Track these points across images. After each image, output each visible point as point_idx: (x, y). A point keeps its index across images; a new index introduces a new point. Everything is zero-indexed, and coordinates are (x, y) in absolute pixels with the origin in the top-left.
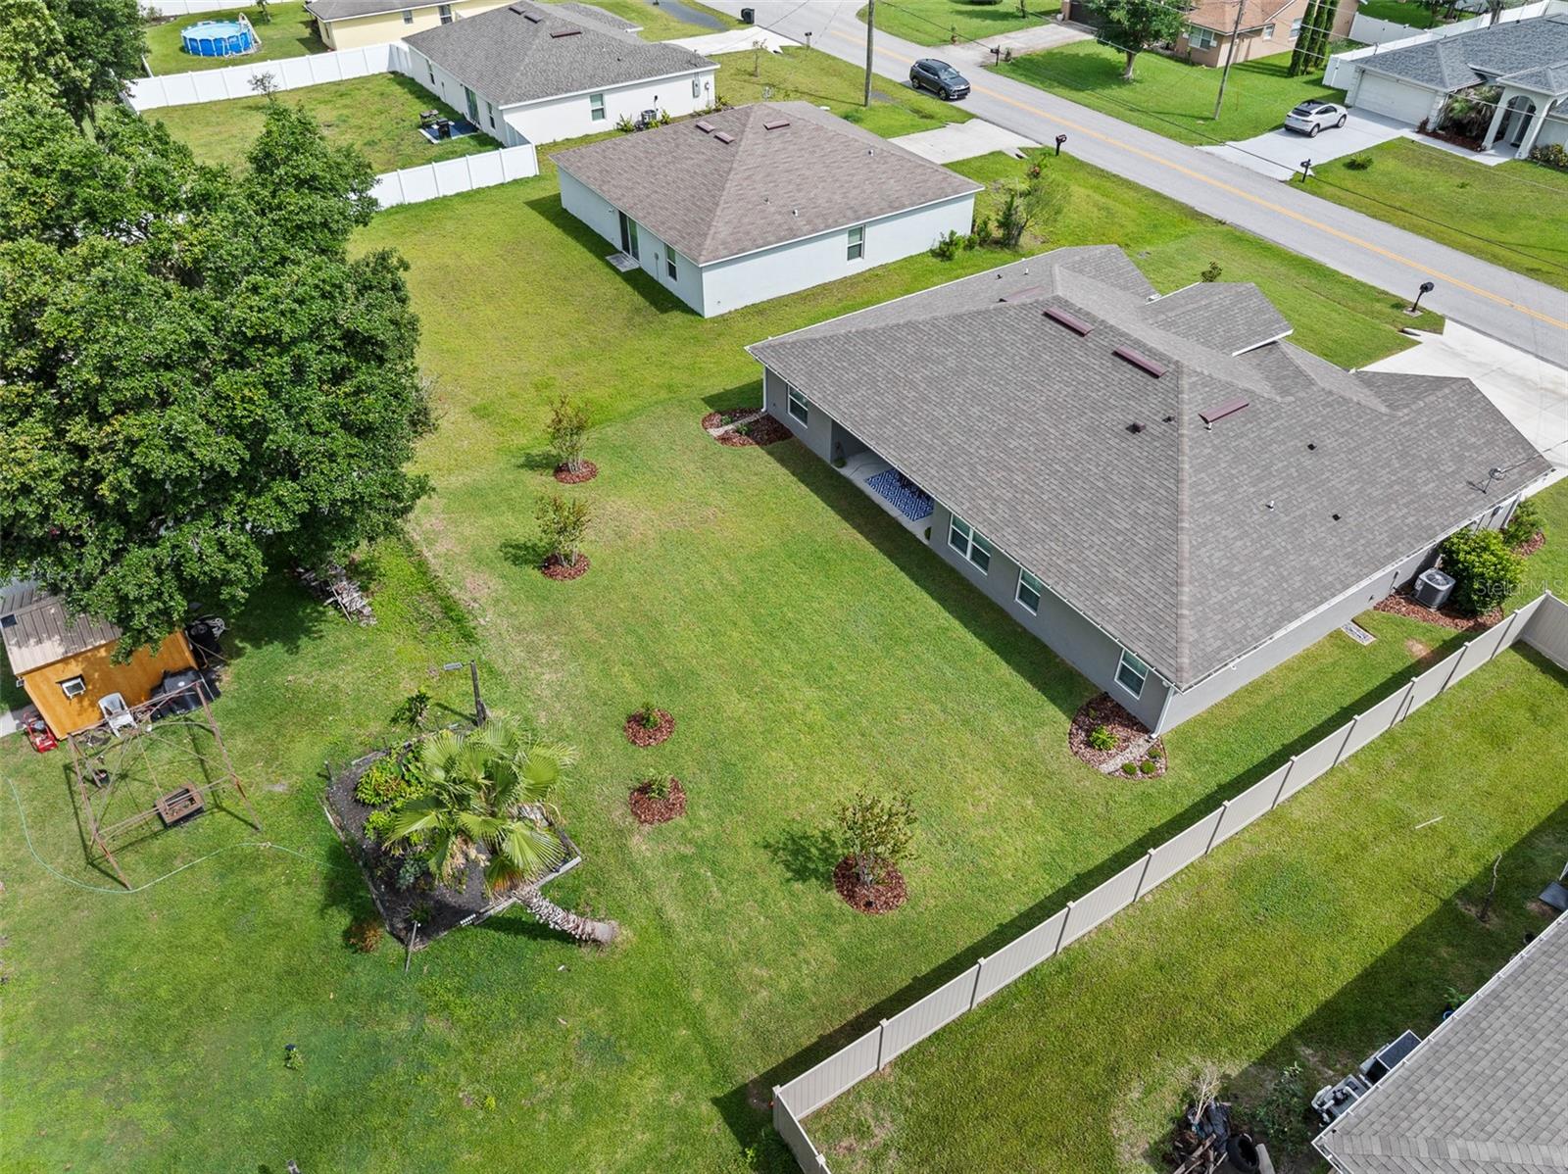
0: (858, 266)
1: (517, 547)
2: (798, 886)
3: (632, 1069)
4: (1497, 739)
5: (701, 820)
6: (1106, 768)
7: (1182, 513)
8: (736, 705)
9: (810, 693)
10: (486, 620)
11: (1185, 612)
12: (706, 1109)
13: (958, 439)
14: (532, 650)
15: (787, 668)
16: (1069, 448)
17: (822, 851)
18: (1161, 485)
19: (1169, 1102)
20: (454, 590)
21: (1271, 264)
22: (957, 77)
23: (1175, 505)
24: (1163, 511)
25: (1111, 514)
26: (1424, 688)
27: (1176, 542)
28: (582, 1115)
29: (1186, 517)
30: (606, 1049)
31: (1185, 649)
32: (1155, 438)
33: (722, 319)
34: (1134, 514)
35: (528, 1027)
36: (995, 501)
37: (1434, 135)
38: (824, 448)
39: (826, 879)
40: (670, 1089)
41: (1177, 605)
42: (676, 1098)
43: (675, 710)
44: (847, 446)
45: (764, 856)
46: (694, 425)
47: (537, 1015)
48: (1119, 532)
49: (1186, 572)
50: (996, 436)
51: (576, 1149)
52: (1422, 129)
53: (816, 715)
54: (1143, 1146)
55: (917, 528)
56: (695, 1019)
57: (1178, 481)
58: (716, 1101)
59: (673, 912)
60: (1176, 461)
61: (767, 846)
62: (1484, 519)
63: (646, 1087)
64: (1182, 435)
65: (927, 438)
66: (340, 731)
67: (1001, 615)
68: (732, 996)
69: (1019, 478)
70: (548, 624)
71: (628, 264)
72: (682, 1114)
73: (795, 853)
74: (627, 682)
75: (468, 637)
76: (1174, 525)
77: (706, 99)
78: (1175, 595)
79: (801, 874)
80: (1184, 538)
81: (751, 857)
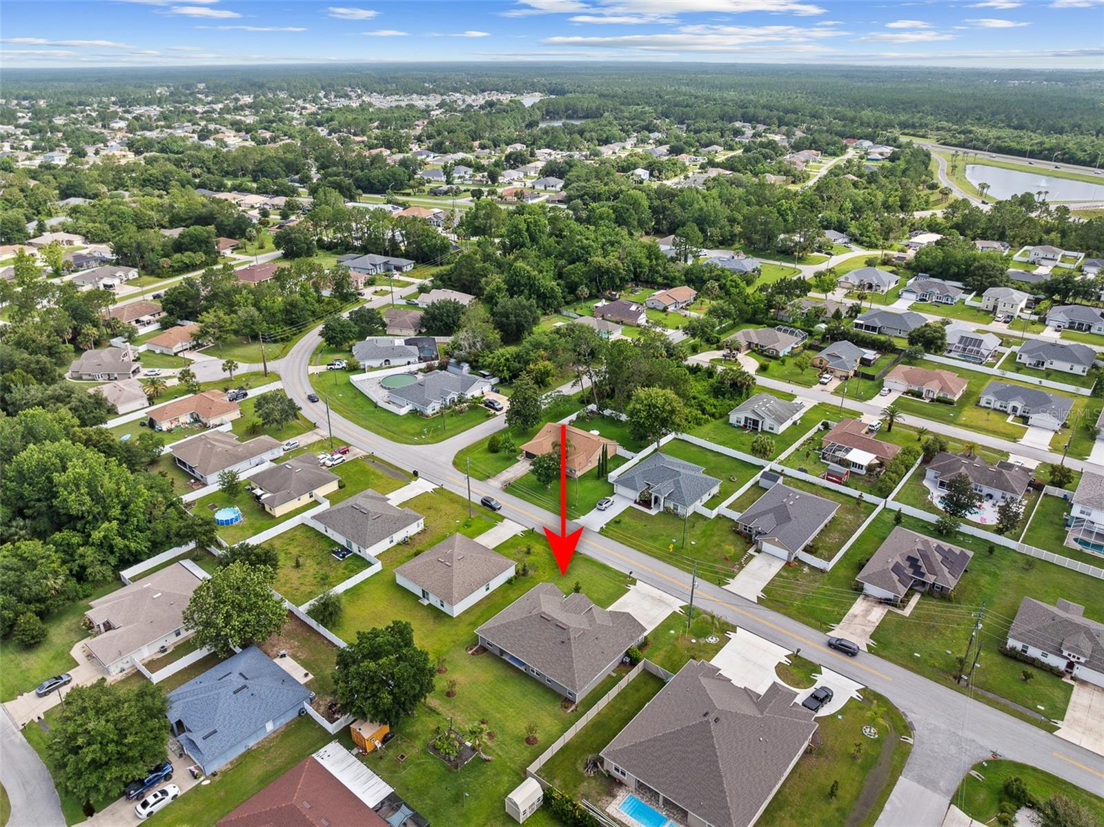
0: (489, 592)
2: (521, 745)
4: (638, 690)
5: (500, 737)
6: (568, 711)
8: (498, 716)
9: (511, 710)
10: (440, 709)
11: (576, 679)
14: (453, 714)
15: (505, 706)
16: (551, 648)
18: (569, 654)
21: (595, 567)
22: (497, 503)
23: (572, 657)
24: (569, 659)
25: (560, 661)
26: (623, 683)
27: (573, 665)
29: (574, 659)
30: (497, 774)
31: (577, 687)
32: (566, 644)
33: (458, 617)
34: (565, 661)
35: (483, 776)
36: (539, 662)
37: (639, 504)
38: (498, 653)
41: (574, 678)
44: (502, 652)
46: (463, 651)
47: (484, 774)
48: (563, 665)
49: (576, 671)
52: (635, 502)
53: (514, 714)
55: (522, 668)
56: (509, 767)
59: (500, 753)
60: (571, 650)
61: (513, 739)
62: (633, 644)
64: (571, 642)
65: (522, 650)
66: (423, 738)
67: (544, 685)
68: (515, 763)
69: (542, 657)
70: (454, 707)
71: (426, 602)
74: (475, 716)
75: (438, 714)
76: (572, 662)
77: (422, 527)
78: (574, 676)
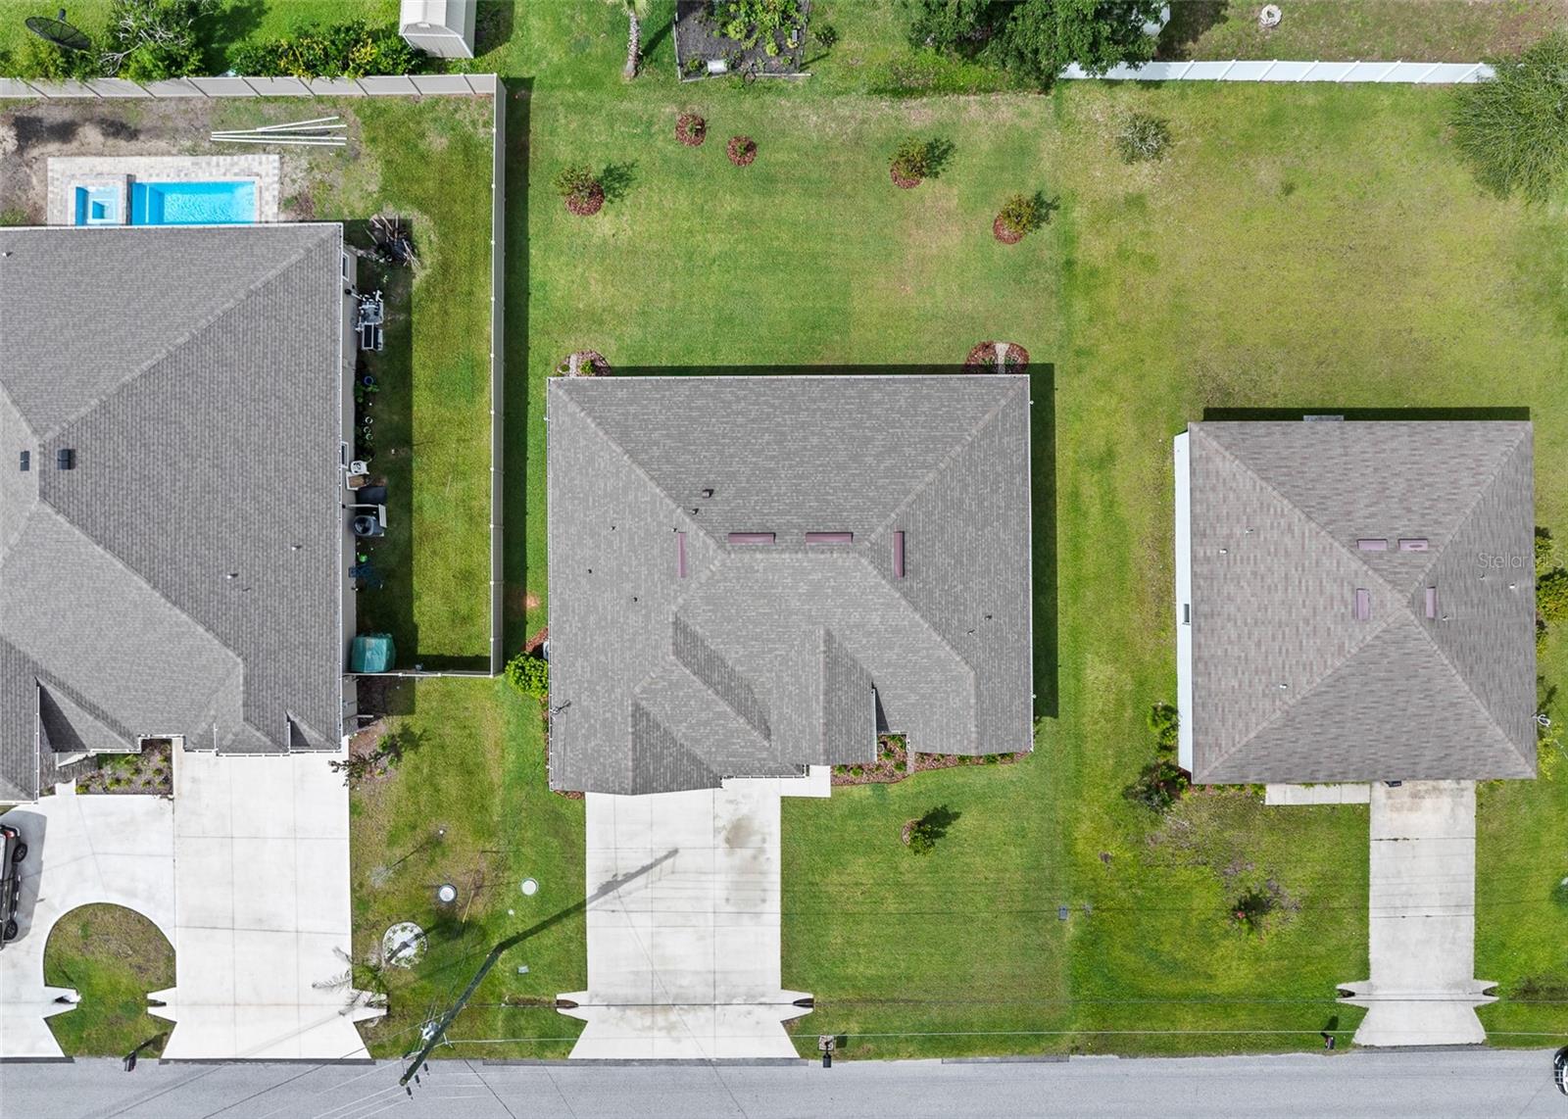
1: (946, 152)
2: (604, 167)
3: (566, 53)
6: (574, 358)
7: (633, 462)
9: (716, 249)
10: (886, 107)
11: (583, 414)
12: (533, 73)
13: (803, 416)
14: (842, 121)
15: (741, 247)
16: (732, 456)
17: (615, 189)
18: (659, 469)
19: (423, 248)
20: (925, 100)
23: (641, 464)
24: (644, 456)
25: (668, 436)
27: (621, 445)
28: (559, 26)
29: (629, 462)
30: (581, 47)
31: (566, 398)
32: (691, 494)
34: (656, 443)
35: (610, 22)
36: (738, 400)
39: (599, 181)
40: (548, 64)
41: (589, 414)
42: (544, 65)
43: (746, 171)
45: (629, 161)
47: (613, 28)
48: (655, 429)
49: (601, 434)
50: (783, 434)
51: (548, 18)
53: (698, 242)
54: (414, 223)
56: (571, 87)
57: (652, 478)
58: (534, 78)
59: (626, 105)
60: (666, 488)
61: (632, 165)
63: (556, 56)
64: (679, 506)
65: (823, 406)
68: (571, 108)
69: (740, 420)
70: (859, 138)
72: (536, 63)
73: (621, 176)
74: (782, 156)
76: (631, 454)
78: (595, 418)
79: (609, 171)
80: (619, 450)
81: (631, 154)
